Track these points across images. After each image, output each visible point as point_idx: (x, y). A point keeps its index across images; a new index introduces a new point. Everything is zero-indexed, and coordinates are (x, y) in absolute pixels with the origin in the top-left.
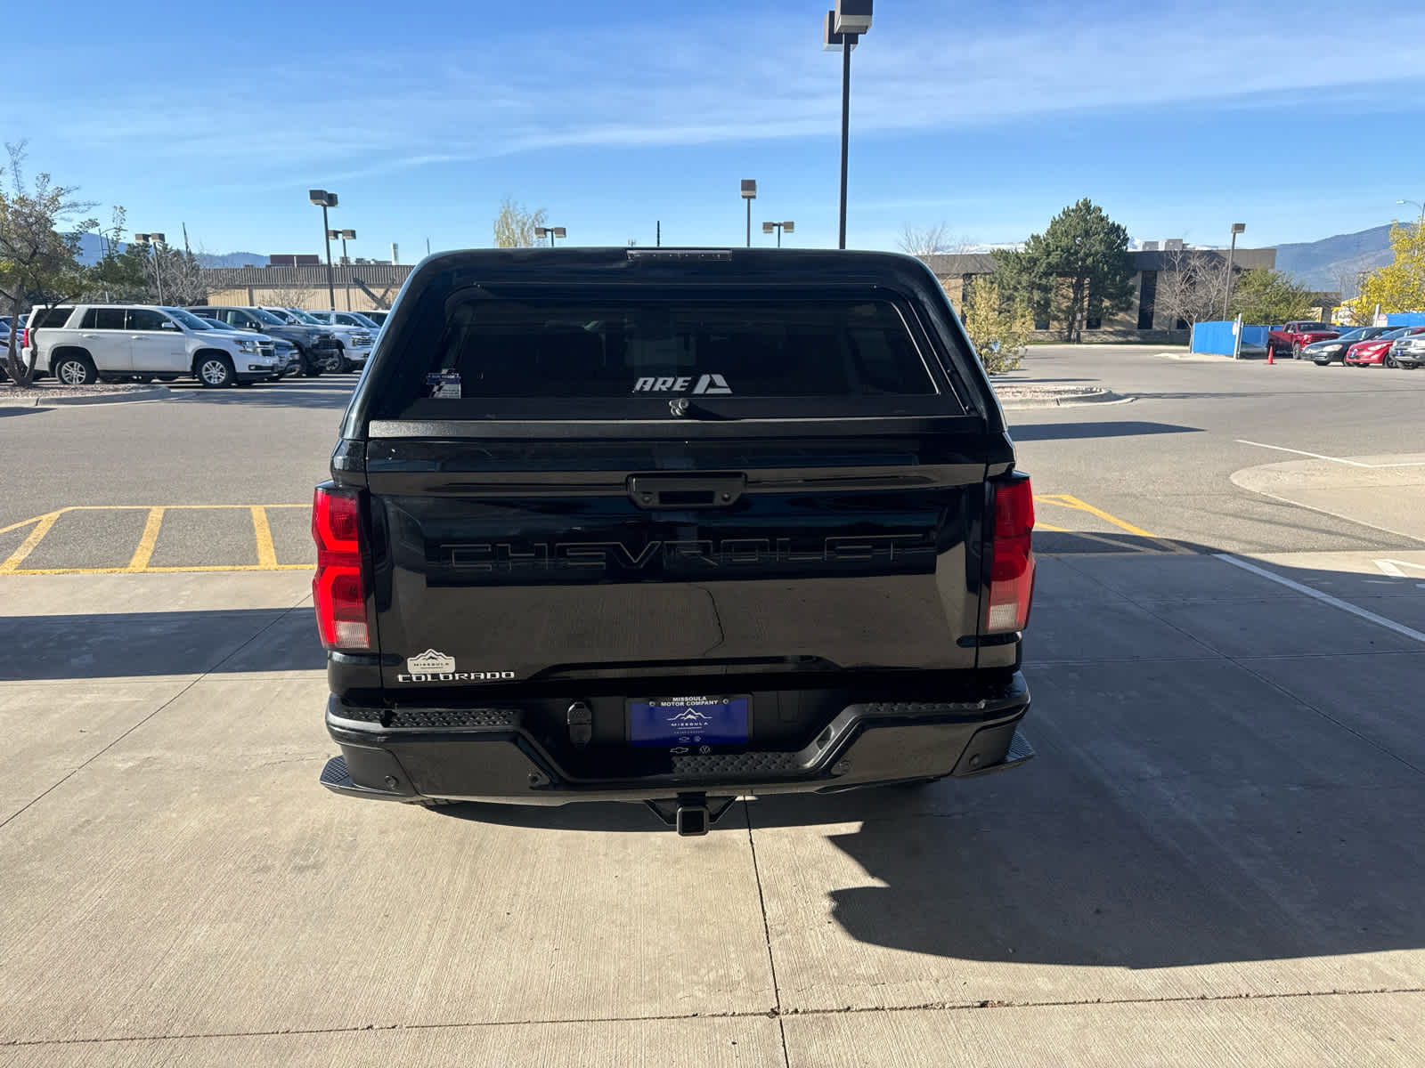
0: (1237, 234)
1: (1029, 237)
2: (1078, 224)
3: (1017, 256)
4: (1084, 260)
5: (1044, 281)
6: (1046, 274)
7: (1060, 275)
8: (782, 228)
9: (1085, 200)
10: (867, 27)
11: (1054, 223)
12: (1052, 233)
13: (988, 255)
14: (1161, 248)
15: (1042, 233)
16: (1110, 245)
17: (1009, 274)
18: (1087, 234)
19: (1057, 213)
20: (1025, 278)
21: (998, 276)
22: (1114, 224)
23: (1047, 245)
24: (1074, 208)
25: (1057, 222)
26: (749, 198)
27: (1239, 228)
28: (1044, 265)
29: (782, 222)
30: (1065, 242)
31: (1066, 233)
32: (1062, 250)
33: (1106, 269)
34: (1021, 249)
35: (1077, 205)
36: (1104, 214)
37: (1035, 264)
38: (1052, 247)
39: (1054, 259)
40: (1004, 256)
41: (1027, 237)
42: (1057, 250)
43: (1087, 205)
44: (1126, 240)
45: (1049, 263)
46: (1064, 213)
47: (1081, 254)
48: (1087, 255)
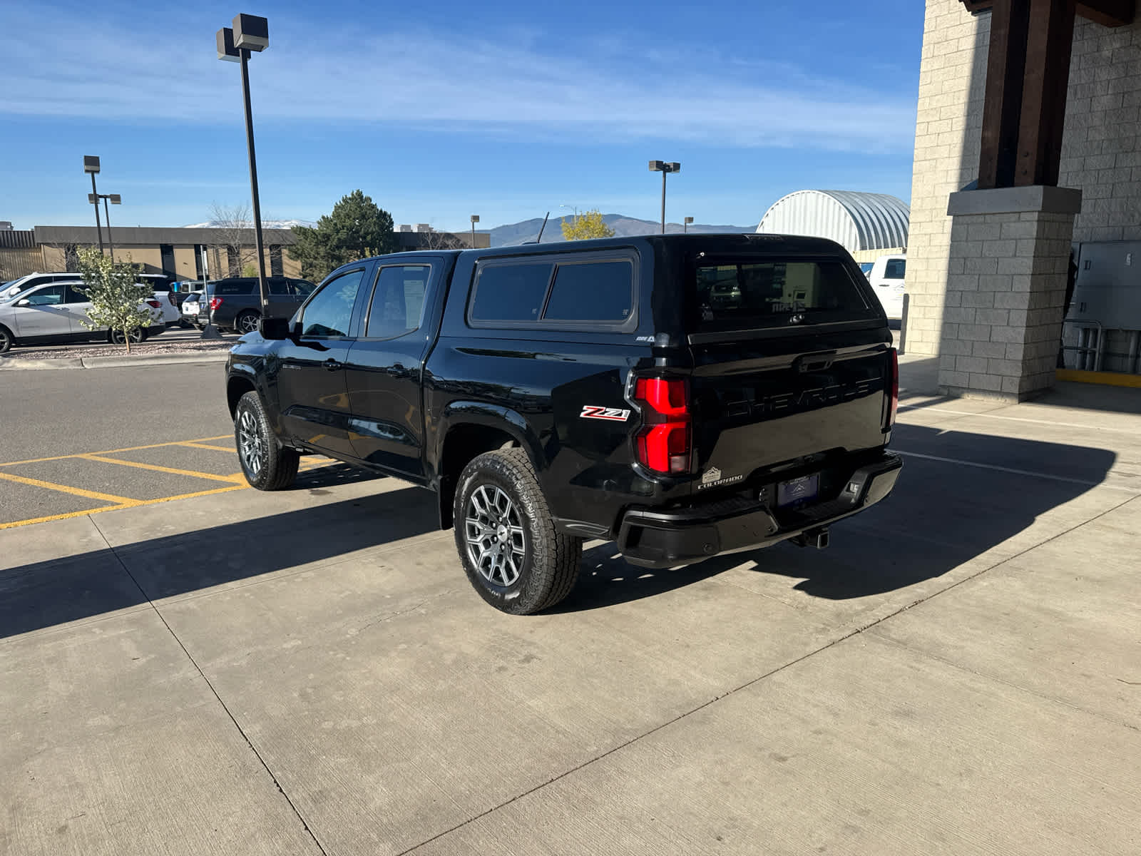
0: (475, 223)
1: (321, 218)
2: (356, 209)
3: (313, 232)
4: (364, 238)
5: (337, 252)
6: (338, 247)
7: (348, 248)
8: (108, 200)
9: (358, 191)
10: (263, 47)
11: (337, 208)
12: (337, 214)
13: (288, 230)
14: (415, 230)
15: (329, 214)
16: (382, 227)
17: (308, 245)
18: (363, 217)
19: (338, 200)
20: (322, 250)
21: (299, 247)
22: (381, 211)
23: (335, 224)
24: (351, 196)
25: (339, 207)
26: (93, 172)
27: (476, 218)
28: (336, 240)
29: (109, 194)
30: (348, 222)
31: (348, 216)
32: (348, 229)
33: (382, 245)
34: (316, 227)
35: (353, 195)
36: (373, 203)
37: (329, 239)
38: (339, 226)
39: (343, 235)
40: (301, 231)
41: (319, 218)
42: (343, 229)
43: (360, 194)
44: (392, 223)
45: (339, 239)
46: (343, 200)
47: (362, 233)
48: (367, 234)
